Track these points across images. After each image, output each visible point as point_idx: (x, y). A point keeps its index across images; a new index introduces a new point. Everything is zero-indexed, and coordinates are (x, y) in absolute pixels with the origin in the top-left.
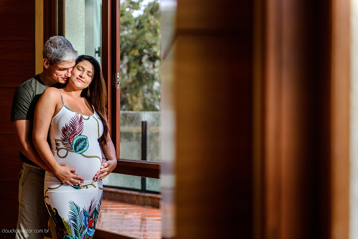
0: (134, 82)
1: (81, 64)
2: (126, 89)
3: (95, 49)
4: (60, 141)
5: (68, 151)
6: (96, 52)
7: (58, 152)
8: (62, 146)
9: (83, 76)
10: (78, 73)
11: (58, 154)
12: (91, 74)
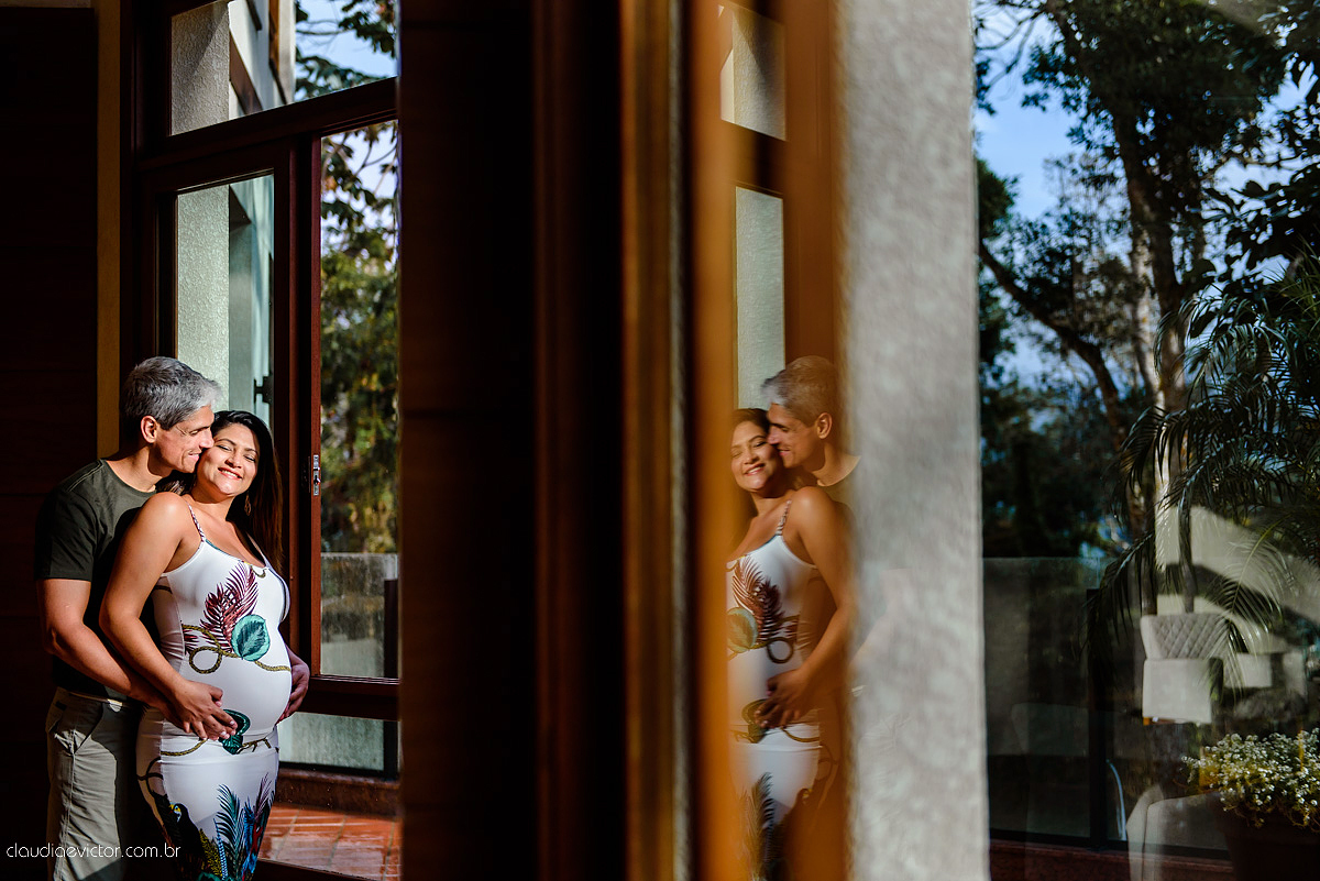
0: (367, 466)
1: (224, 434)
2: (344, 488)
3: (255, 381)
4: (198, 629)
5: (221, 655)
6: (257, 390)
7: (191, 658)
8: (202, 642)
9: (237, 463)
10: (220, 457)
11: (191, 663)
12: (252, 455)
